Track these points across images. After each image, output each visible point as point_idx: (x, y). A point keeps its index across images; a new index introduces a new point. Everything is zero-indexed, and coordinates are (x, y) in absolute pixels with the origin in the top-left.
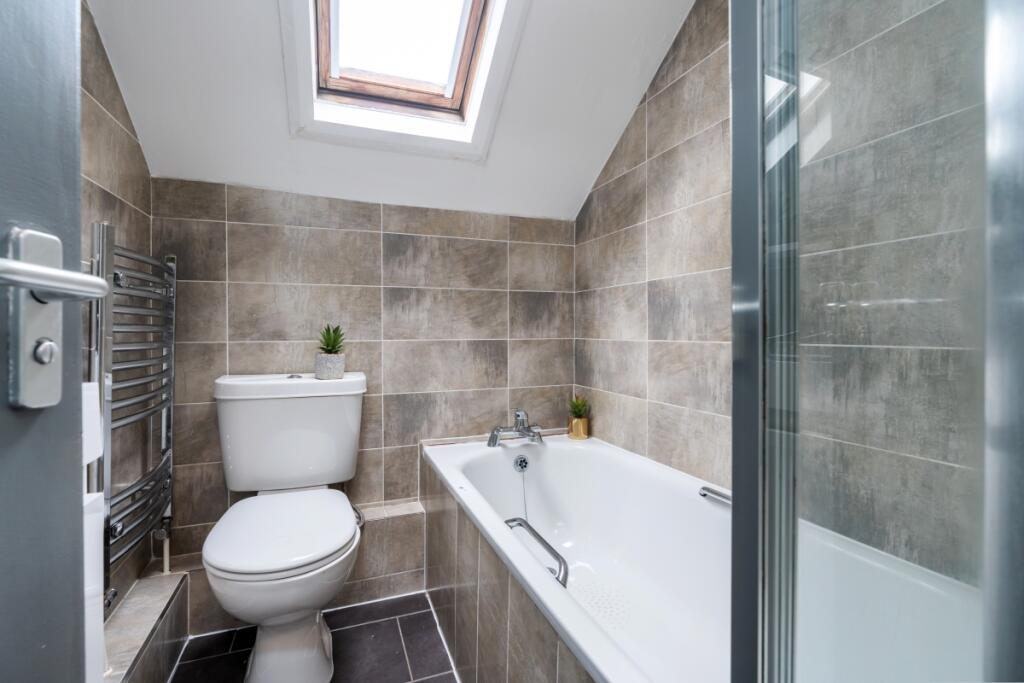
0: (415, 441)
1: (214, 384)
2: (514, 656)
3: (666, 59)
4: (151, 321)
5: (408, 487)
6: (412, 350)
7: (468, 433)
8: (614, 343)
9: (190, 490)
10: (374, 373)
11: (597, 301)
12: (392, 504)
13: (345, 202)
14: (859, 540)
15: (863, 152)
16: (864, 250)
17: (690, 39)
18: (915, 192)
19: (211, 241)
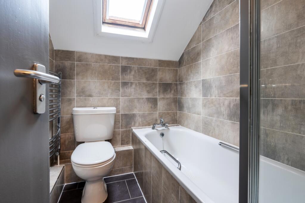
0: (130, 128)
1: (73, 110)
2: (164, 191)
3: (208, 11)
4: (54, 91)
5: (128, 142)
6: (129, 101)
7: (146, 126)
8: (191, 98)
9: (65, 141)
10: (118, 107)
11: (185, 86)
12: (123, 146)
13: (109, 56)
14: (271, 159)
15: (273, 39)
16: (273, 69)
17: (216, 5)
18: (290, 51)
19: (71, 68)
